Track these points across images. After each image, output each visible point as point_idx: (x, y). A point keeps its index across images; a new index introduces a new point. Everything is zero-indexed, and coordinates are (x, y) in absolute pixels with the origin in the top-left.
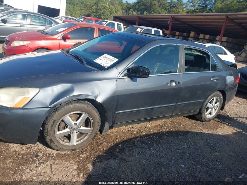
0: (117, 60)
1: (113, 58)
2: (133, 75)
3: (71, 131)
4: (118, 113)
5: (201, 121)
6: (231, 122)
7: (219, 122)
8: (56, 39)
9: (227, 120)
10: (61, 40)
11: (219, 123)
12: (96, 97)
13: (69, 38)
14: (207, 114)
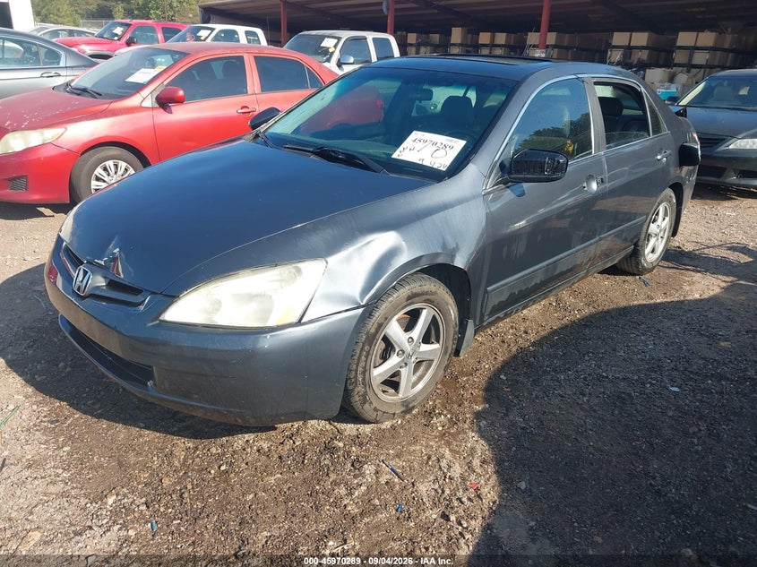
0: (461, 143)
1: (447, 140)
2: (522, 176)
3: (403, 361)
4: (493, 290)
5: (634, 275)
6: (697, 262)
7: (673, 268)
8: (139, 109)
9: (686, 260)
10: (156, 108)
11: (674, 271)
12: (453, 257)
13: (180, 101)
14: (648, 254)
